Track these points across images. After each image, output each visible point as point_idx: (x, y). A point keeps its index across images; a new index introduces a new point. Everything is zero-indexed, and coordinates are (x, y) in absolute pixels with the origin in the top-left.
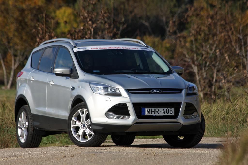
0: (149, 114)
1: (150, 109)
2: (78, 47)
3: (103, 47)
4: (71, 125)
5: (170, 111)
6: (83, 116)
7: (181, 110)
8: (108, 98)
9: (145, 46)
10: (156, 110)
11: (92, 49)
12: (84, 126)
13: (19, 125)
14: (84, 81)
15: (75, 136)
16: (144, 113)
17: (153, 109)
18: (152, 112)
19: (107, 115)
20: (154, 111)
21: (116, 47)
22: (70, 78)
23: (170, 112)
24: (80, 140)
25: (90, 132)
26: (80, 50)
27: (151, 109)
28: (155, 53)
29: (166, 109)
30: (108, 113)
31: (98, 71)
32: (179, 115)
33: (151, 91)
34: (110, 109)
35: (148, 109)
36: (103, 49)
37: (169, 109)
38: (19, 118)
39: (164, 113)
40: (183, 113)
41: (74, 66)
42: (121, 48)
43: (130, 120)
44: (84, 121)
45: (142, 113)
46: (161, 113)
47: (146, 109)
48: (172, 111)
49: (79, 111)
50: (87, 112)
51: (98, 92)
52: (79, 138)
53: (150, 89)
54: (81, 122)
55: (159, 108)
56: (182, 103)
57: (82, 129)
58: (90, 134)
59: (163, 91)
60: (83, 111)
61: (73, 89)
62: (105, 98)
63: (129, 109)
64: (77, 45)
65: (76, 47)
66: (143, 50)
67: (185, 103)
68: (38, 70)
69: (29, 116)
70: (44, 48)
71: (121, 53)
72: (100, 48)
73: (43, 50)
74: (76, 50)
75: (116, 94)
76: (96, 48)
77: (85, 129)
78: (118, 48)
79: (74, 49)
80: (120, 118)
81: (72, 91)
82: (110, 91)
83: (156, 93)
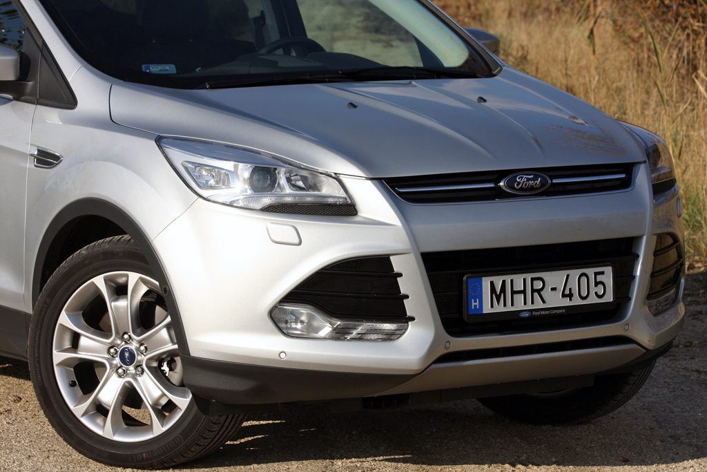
0: (500, 308)
1: (504, 282)
4: (54, 352)
5: (597, 284)
6: (121, 308)
7: (638, 274)
10: (535, 282)
12: (128, 358)
14: (112, 124)
15: (79, 410)
16: (477, 304)
17: (519, 280)
18: (515, 296)
20: (524, 292)
22: (17, 99)
23: (593, 289)
24: (104, 429)
25: (164, 395)
27: (508, 278)
29: (575, 274)
31: (170, 69)
32: (630, 299)
33: (501, 184)
35: (498, 282)
37: (591, 272)
39: (570, 296)
41: (40, 43)
44: (126, 336)
45: (469, 304)
46: (555, 301)
47: (486, 283)
48: (601, 283)
49: (99, 281)
50: (144, 289)
51: (222, 194)
52: (100, 420)
53: (501, 174)
54: (107, 337)
55: (544, 275)
56: (645, 237)
57: (115, 376)
58: (164, 401)
59: (555, 181)
60: (122, 280)
61: (46, 159)
62: (270, 226)
63: (404, 286)
67: (654, 238)
75: (330, 205)
77: (134, 377)
80: (354, 333)
81: (44, 172)
82: (287, 190)
83: (529, 193)
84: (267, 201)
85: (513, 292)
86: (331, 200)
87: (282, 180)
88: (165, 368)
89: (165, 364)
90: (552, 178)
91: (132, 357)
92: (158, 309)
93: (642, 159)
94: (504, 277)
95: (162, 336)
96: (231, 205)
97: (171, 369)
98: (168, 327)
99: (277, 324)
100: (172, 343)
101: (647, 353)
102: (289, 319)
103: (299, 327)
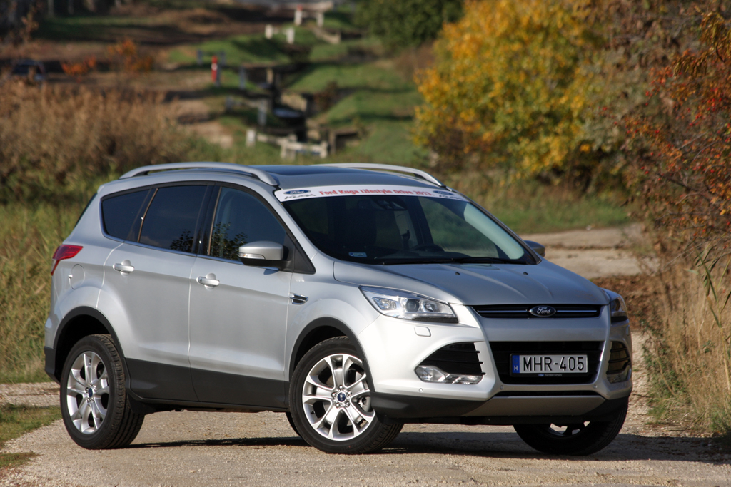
0: (528, 371)
1: (531, 358)
2: (284, 188)
3: (349, 190)
4: (303, 396)
5: (579, 363)
6: (339, 373)
7: (601, 360)
8: (422, 328)
9: (441, 185)
10: (546, 360)
11: (321, 192)
12: (342, 398)
13: (69, 387)
14: (335, 280)
15: (315, 426)
16: (517, 368)
17: (538, 358)
18: (536, 366)
19: (419, 372)
20: (541, 364)
21: (380, 189)
23: (577, 366)
24: (330, 435)
25: (360, 416)
26: (295, 197)
27: (533, 357)
28: (472, 204)
29: (568, 357)
30: (424, 367)
31: (363, 255)
32: (596, 373)
33: (530, 311)
34: (428, 357)
35: (528, 358)
36: (350, 194)
37: (576, 357)
38: (71, 367)
39: (565, 368)
40: (606, 370)
41: (294, 241)
42: (390, 192)
43: (483, 386)
44: (341, 387)
45: (513, 368)
46: (557, 370)
47: (522, 358)
48: (581, 363)
49: (328, 359)
50: (350, 363)
51: (393, 312)
52: (326, 431)
53: (530, 306)
54: (332, 388)
55: (552, 357)
56: (606, 342)
57: (335, 407)
58: (360, 420)
59: (558, 311)
60: (339, 359)
61: (298, 300)
62: (416, 327)
63: (480, 357)
64: (281, 183)
65: (280, 189)
66: (443, 196)
67: (611, 343)
68: (140, 242)
69: (113, 364)
70: (152, 187)
71: (397, 205)
72: (341, 192)
73: (148, 190)
74: (282, 195)
75: (445, 318)
76: (331, 191)
77: (345, 407)
78: (384, 191)
79: (276, 193)
80: (456, 380)
81: (298, 306)
82: (425, 311)
83: (544, 316)
84: (414, 315)
85: (535, 364)
86: (446, 316)
87: (422, 307)
88: (361, 403)
89: (361, 401)
90: (557, 310)
91: (344, 398)
92: (357, 373)
93: (606, 303)
94: (531, 356)
95: (360, 387)
96: (397, 317)
97: (363, 404)
98: (363, 381)
99: (418, 375)
100: (365, 389)
101: (607, 402)
102: (424, 373)
103: (429, 377)
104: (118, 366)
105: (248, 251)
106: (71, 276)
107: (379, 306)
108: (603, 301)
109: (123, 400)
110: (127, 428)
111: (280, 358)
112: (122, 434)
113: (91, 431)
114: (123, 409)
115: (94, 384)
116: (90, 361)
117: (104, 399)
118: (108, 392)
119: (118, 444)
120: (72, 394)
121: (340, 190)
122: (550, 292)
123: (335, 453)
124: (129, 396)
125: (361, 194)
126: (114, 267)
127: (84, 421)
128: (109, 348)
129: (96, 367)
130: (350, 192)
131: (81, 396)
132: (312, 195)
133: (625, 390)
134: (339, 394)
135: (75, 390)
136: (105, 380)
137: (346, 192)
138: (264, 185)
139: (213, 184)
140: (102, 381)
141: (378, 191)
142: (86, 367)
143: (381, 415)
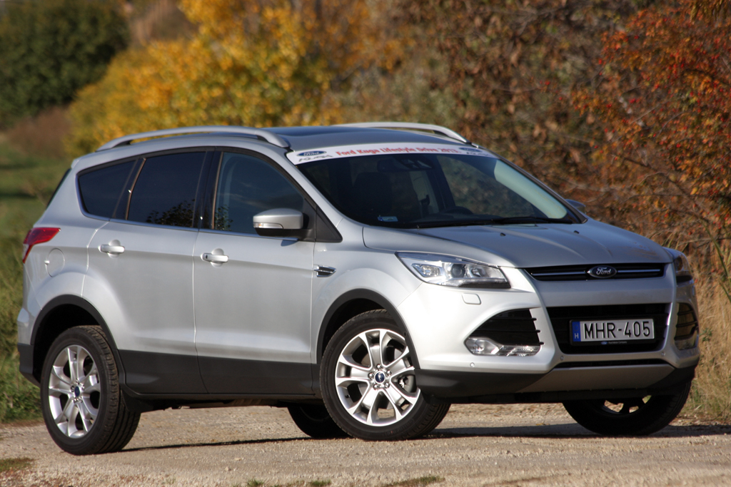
0: (590, 339)
1: (592, 325)
2: (297, 149)
3: (368, 149)
4: (336, 379)
5: (644, 328)
6: (376, 351)
7: (668, 324)
8: (471, 295)
9: (465, 141)
10: (610, 326)
11: (338, 153)
12: (380, 378)
13: (51, 387)
14: (365, 248)
15: (352, 411)
16: (578, 336)
17: (601, 324)
18: (599, 333)
19: (470, 345)
20: (603, 330)
23: (643, 331)
24: (369, 421)
25: (402, 397)
26: (309, 159)
27: (594, 323)
28: (501, 160)
29: (632, 322)
31: (394, 219)
32: (664, 338)
33: (589, 272)
34: (478, 328)
35: (589, 325)
36: (371, 154)
37: (641, 321)
38: (53, 364)
39: (630, 334)
40: (674, 335)
41: (315, 207)
42: (413, 150)
43: (541, 357)
44: (379, 366)
45: (573, 336)
46: (621, 336)
47: (582, 325)
48: (647, 328)
49: (363, 336)
50: (388, 339)
51: (435, 279)
52: (363, 417)
53: (588, 267)
54: (367, 367)
55: (615, 322)
56: (672, 304)
57: (372, 389)
58: (402, 402)
59: (620, 271)
60: (375, 335)
61: (325, 272)
62: (464, 295)
63: (537, 325)
64: (291, 144)
65: (292, 151)
66: (471, 153)
67: (678, 305)
68: (128, 219)
69: (103, 357)
70: (139, 157)
71: (423, 164)
72: (360, 151)
73: (134, 161)
74: (295, 157)
75: (496, 283)
76: (349, 151)
77: (384, 388)
78: (406, 149)
79: (288, 155)
80: (511, 352)
81: (325, 279)
82: (471, 276)
83: (604, 277)
84: (461, 282)
85: (597, 331)
86: (496, 280)
87: (469, 272)
88: (402, 383)
89: (402, 381)
90: (618, 270)
91: (383, 378)
92: (396, 350)
93: (669, 261)
94: (592, 322)
95: (400, 365)
96: (441, 285)
97: (405, 384)
98: (404, 358)
99: (469, 348)
100: (407, 367)
101: (676, 371)
102: (474, 345)
103: (480, 350)
104: (109, 359)
105: (264, 220)
106: (48, 262)
107: (419, 272)
108: (666, 259)
109: (117, 397)
110: (122, 429)
111: (304, 337)
112: (116, 437)
113: (80, 435)
114: (116, 408)
115: (82, 382)
116: (76, 356)
117: (94, 398)
118: (99, 388)
119: (112, 447)
120: (55, 394)
121: (359, 149)
122: (609, 251)
123: (375, 440)
124: (123, 391)
125: (382, 153)
126: (99, 248)
127: (71, 424)
128: (98, 340)
129: (82, 362)
130: (370, 151)
131: (66, 396)
132: (328, 156)
133: (692, 358)
134: (377, 375)
135: (59, 390)
136: (95, 376)
137: (365, 151)
138: (273, 147)
139: (213, 150)
140: (91, 377)
141: (400, 150)
142: (71, 364)
143: (427, 395)
